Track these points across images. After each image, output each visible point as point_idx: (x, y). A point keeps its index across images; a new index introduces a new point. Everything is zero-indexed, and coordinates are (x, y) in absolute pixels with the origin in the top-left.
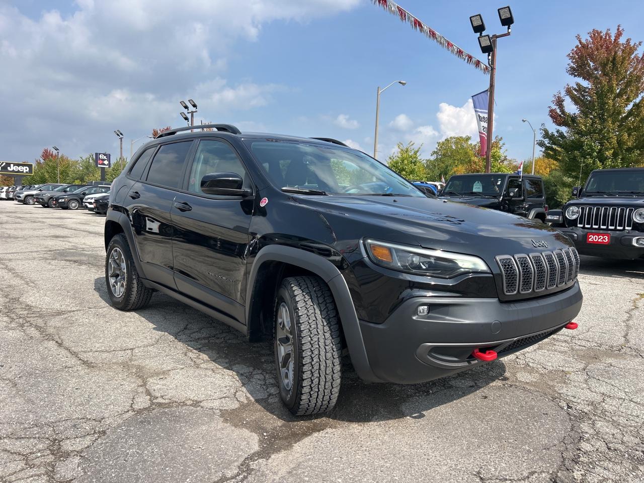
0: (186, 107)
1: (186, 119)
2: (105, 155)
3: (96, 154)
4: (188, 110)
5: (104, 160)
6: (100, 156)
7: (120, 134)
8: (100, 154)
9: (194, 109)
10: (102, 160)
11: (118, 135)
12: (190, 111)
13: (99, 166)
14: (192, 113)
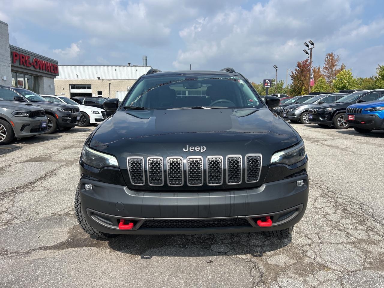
0: (308, 46)
1: (307, 53)
2: (268, 80)
3: (264, 80)
4: (309, 47)
5: (268, 83)
6: (266, 81)
7: (275, 67)
8: (266, 80)
9: (312, 46)
10: (267, 83)
11: (275, 68)
12: (310, 48)
13: (265, 87)
14: (311, 49)
